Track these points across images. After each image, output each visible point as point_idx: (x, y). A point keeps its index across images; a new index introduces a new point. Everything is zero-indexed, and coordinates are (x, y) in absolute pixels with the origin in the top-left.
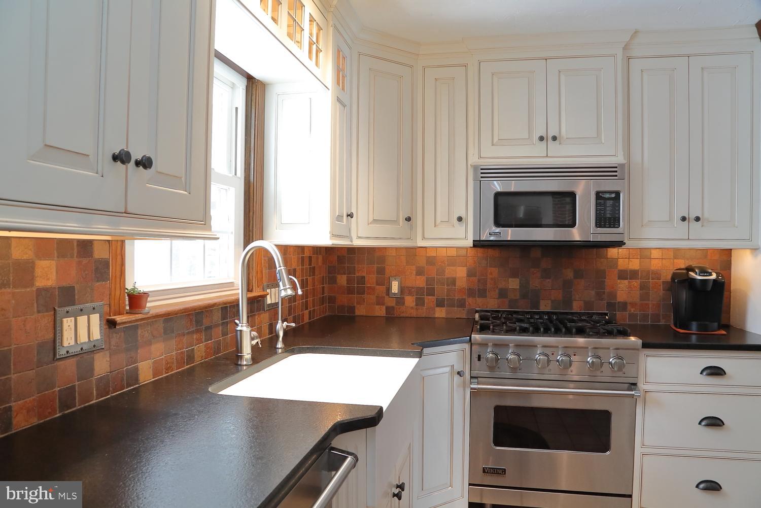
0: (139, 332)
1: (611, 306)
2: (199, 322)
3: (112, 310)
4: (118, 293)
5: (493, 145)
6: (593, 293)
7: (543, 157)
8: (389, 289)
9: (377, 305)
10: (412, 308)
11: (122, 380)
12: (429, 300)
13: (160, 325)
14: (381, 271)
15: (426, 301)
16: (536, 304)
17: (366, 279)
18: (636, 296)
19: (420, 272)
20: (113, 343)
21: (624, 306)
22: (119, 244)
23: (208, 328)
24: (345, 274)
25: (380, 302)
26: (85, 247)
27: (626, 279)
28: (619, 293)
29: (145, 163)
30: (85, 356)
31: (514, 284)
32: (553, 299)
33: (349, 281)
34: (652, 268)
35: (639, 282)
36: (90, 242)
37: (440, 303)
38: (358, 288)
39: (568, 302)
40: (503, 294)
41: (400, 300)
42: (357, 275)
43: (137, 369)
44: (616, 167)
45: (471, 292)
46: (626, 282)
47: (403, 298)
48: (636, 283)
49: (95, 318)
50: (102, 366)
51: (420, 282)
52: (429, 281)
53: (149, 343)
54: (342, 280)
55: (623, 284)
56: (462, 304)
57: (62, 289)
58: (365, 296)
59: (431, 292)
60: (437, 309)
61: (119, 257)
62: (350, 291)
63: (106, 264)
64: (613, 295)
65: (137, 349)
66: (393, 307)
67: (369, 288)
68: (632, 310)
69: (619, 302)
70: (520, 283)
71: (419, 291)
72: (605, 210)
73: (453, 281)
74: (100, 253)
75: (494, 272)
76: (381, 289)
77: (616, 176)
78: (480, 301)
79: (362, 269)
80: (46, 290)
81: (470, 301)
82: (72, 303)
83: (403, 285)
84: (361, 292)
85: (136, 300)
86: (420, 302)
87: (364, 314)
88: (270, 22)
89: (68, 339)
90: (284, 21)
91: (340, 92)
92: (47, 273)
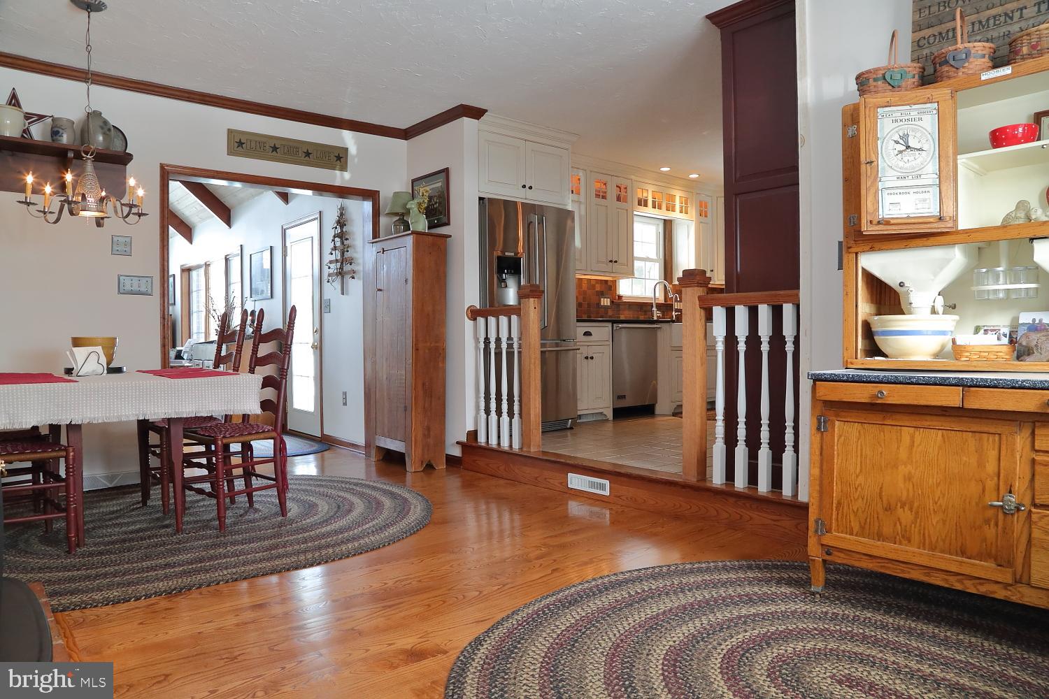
0: (621, 306)
2: (641, 309)
3: (613, 299)
4: (615, 295)
13: (627, 306)
20: (613, 307)
23: (645, 311)
26: (606, 281)
29: (616, 262)
30: (606, 309)
36: (607, 281)
49: (609, 300)
53: (623, 309)
61: (615, 285)
63: (612, 287)
65: (620, 310)
74: (609, 284)
80: (598, 291)
82: (603, 295)
85: (620, 297)
88: (656, 211)
89: (602, 304)
90: (664, 206)
91: (703, 219)
92: (598, 288)
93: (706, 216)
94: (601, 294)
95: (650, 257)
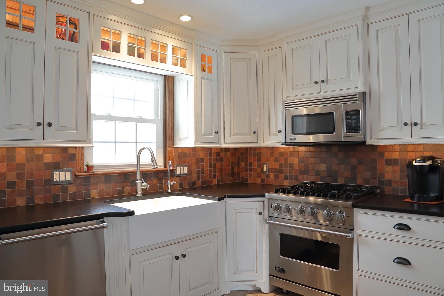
0: (91, 179)
1: (381, 182)
2: (127, 179)
3: (77, 171)
4: (80, 165)
5: (293, 89)
6: (369, 174)
7: (318, 93)
8: (263, 169)
9: (257, 177)
10: (273, 180)
11: (82, 195)
12: (281, 175)
13: (103, 178)
14: (259, 160)
15: (279, 176)
16: (336, 180)
17: (253, 164)
18: (397, 177)
19: (276, 160)
20: (78, 182)
21: (390, 182)
22: (80, 149)
23: (133, 181)
24: (244, 161)
25: (259, 176)
26: (64, 149)
27: (391, 165)
28: (386, 174)
30: (65, 185)
31: (323, 167)
32: (345, 176)
33: (246, 165)
34: (409, 158)
35: (399, 167)
37: (286, 178)
38: (249, 169)
39: (354, 178)
40: (317, 173)
41: (268, 176)
42: (249, 162)
43: (90, 192)
44: (357, 95)
45: (301, 172)
46: (391, 167)
47: (269, 174)
48: (397, 168)
49: (69, 173)
50: (72, 189)
51: (276, 166)
52: (281, 165)
53: (97, 184)
54: (243, 164)
55: (389, 168)
56: (296, 178)
57: (54, 163)
58: (252, 173)
59: (281, 171)
60: (285, 181)
61: (80, 153)
62: (246, 170)
63: (74, 155)
64: (382, 175)
65: (90, 185)
66: (264, 179)
67: (254, 169)
68: (395, 186)
69: (386, 180)
70: (326, 167)
71: (276, 171)
72: (351, 122)
73: (292, 165)
75: (312, 160)
76: (259, 169)
77: (357, 100)
78: (306, 177)
79: (252, 159)
80: (48, 163)
81: (300, 177)
82: (59, 167)
83: (269, 168)
84: (251, 171)
85: (90, 168)
86: (277, 177)
87: (252, 182)
88: (135, 59)
89: (56, 179)
90: (148, 55)
91: (206, 74)
92: (48, 158)
93: (211, 72)
94: (57, 166)
95: (145, 117)
